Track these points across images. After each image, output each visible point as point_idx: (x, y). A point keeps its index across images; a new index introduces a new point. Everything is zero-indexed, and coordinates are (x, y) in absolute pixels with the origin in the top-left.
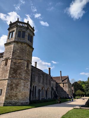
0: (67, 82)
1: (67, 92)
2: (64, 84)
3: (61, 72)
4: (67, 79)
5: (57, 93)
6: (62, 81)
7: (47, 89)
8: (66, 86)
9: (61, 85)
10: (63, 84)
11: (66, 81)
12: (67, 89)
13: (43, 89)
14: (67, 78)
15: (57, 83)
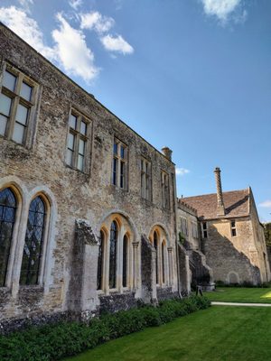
0: (247, 214)
1: (249, 256)
2: (233, 225)
3: (218, 171)
4: (248, 202)
5: (204, 263)
6: (228, 211)
7: (149, 235)
8: (246, 232)
9: (223, 229)
10: (229, 224)
11: (245, 210)
12: (253, 244)
13: (123, 231)
14: (246, 199)
15: (200, 220)
